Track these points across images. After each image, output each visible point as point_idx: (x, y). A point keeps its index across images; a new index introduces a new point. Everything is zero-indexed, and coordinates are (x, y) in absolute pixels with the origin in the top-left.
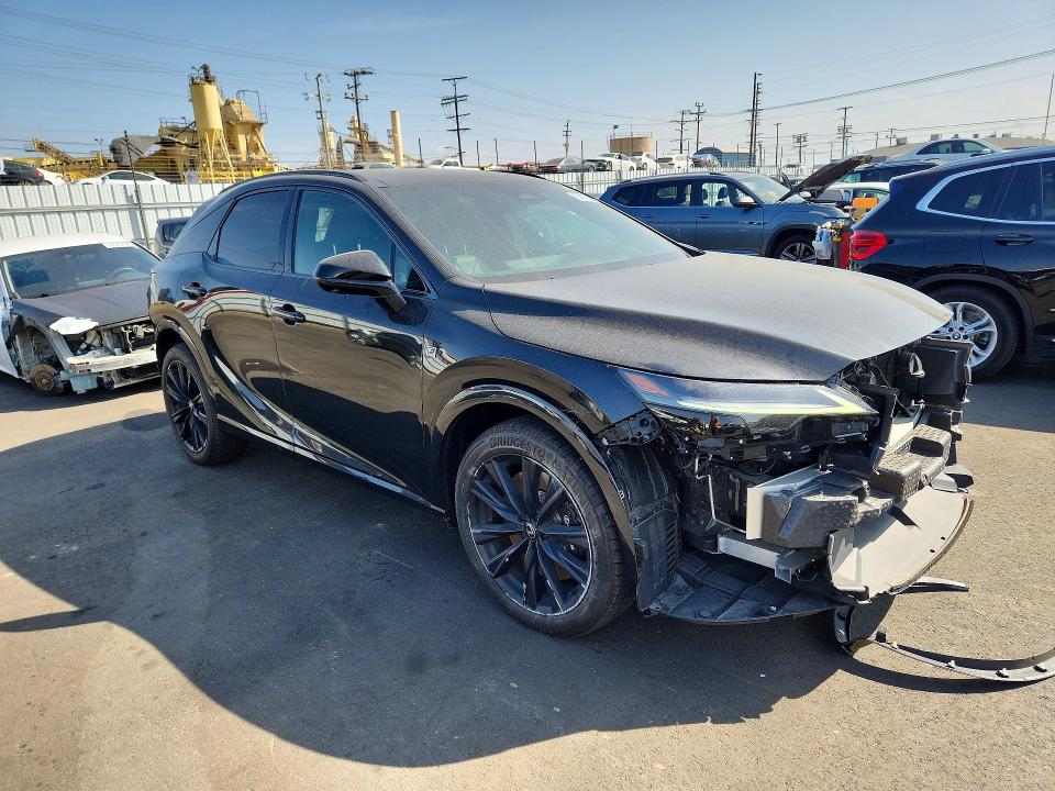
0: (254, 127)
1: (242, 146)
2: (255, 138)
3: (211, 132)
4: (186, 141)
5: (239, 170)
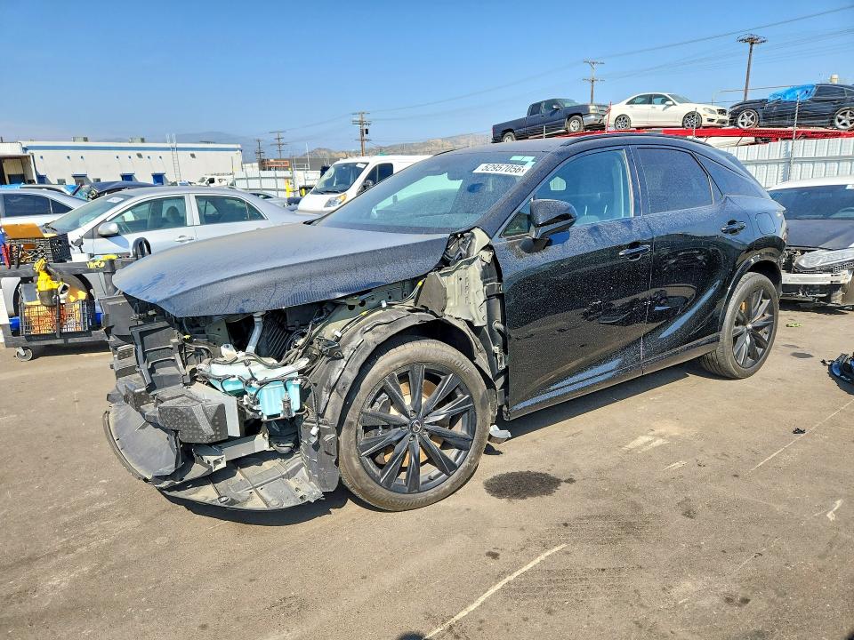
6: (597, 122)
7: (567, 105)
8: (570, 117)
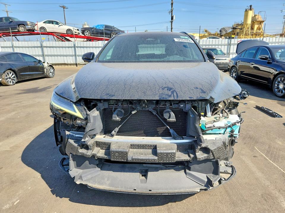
0: (261, 22)
1: (255, 28)
2: (260, 26)
3: (247, 24)
4: (240, 28)
5: (252, 35)
6: (32, 29)
7: (16, 20)
8: (19, 25)
